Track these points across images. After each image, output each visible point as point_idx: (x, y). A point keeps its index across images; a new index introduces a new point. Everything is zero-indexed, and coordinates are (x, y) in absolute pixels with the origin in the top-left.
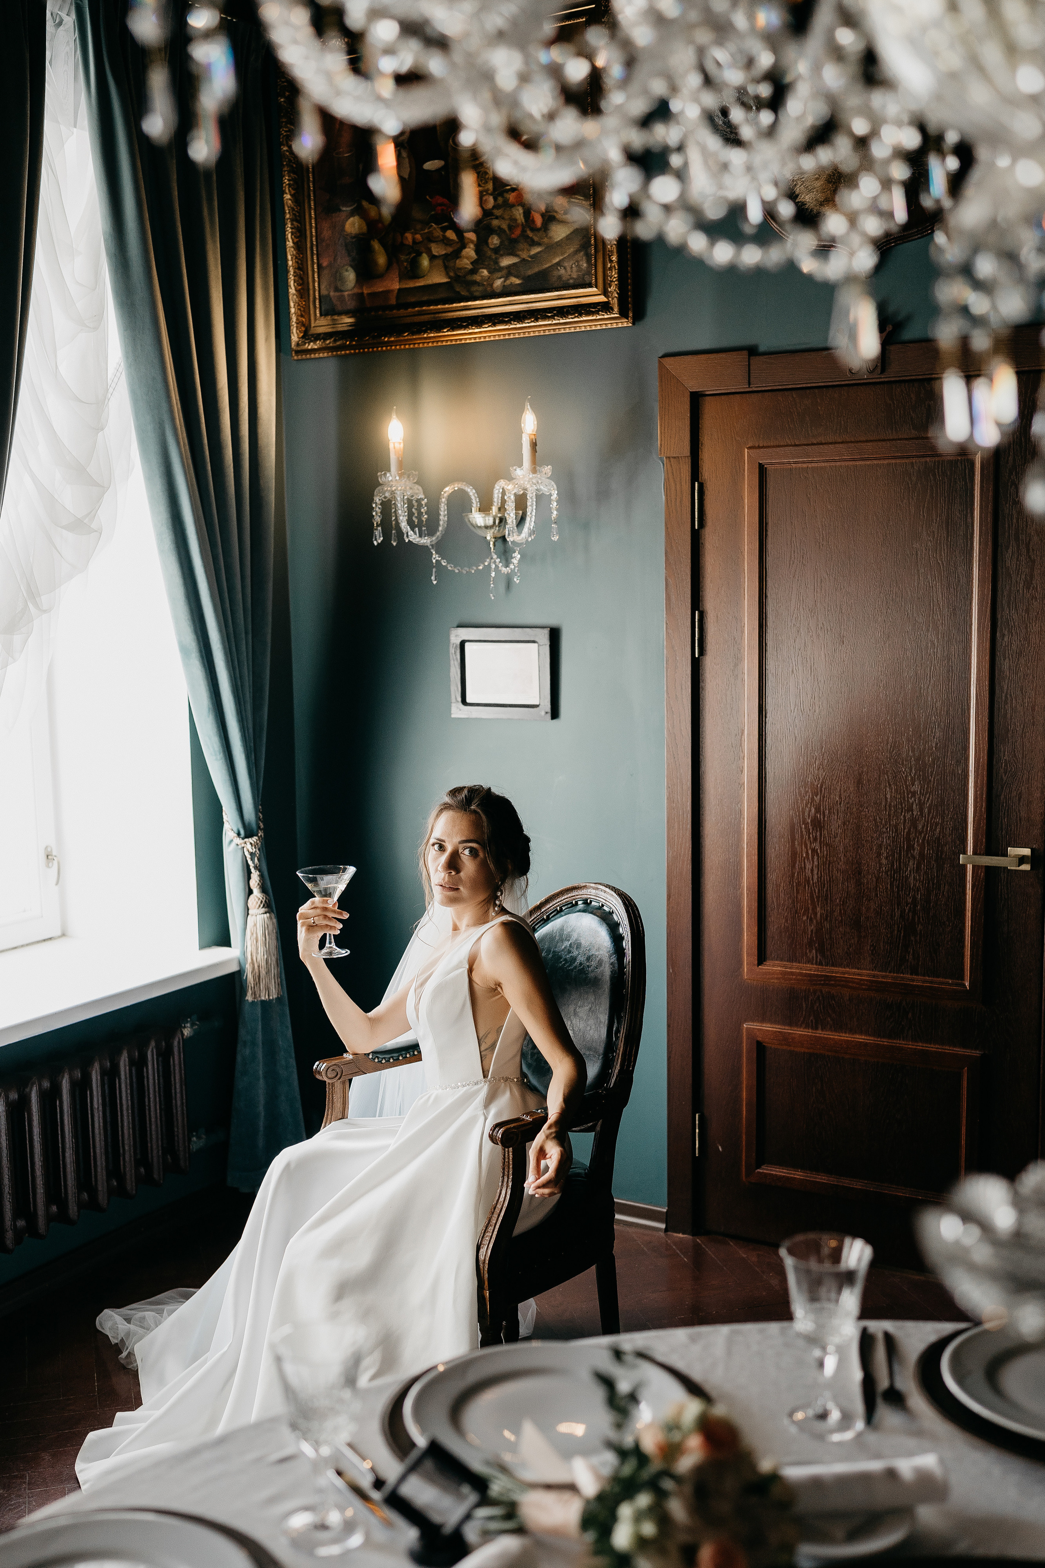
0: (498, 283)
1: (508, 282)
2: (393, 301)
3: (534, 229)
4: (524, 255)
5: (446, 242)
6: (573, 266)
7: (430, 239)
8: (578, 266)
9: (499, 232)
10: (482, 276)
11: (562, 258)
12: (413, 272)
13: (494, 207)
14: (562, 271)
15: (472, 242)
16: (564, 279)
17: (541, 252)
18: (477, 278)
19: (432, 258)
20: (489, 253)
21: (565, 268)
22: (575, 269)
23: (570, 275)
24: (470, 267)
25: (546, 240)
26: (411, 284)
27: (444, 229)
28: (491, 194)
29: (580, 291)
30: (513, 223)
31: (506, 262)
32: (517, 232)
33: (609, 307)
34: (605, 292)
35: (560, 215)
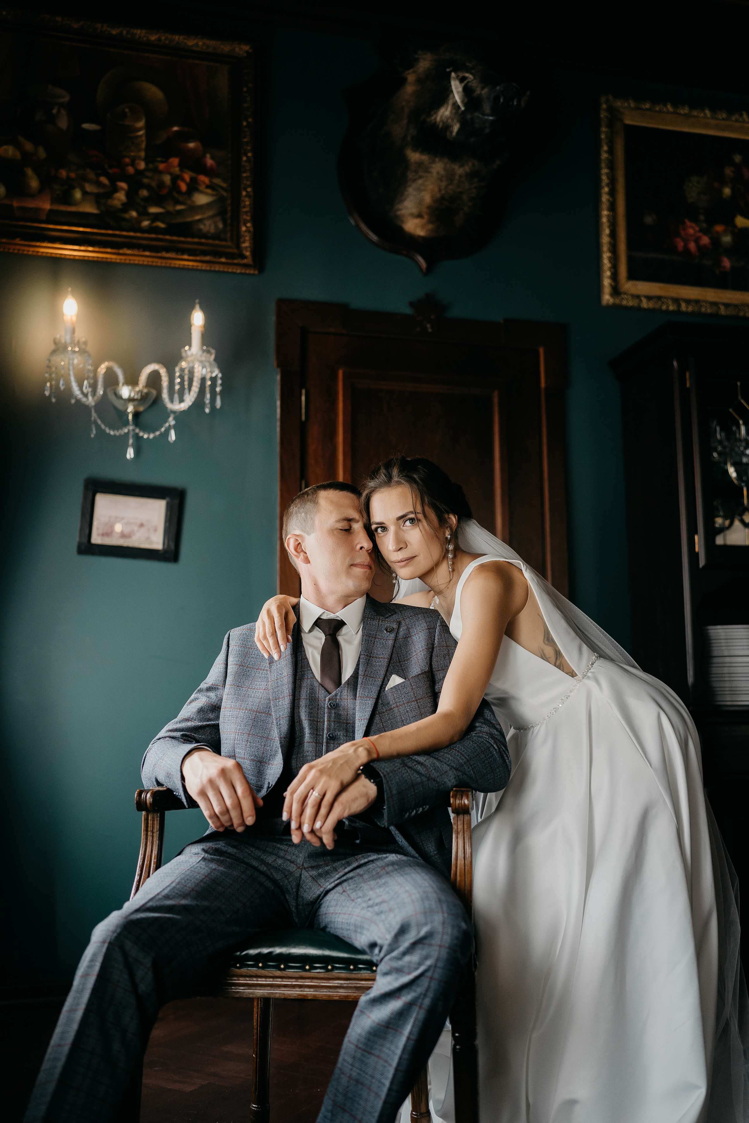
0: (146, 223)
1: (154, 225)
2: (44, 217)
3: (179, 192)
4: (170, 208)
5: (100, 185)
6: (212, 225)
7: (84, 179)
8: (216, 225)
9: (148, 187)
10: (131, 216)
11: (202, 217)
12: (66, 199)
13: (145, 169)
14: (202, 227)
15: (125, 190)
16: (203, 232)
17: (183, 209)
18: (127, 216)
19: (85, 193)
20: (139, 201)
21: (205, 225)
22: (213, 227)
23: (209, 230)
24: (120, 206)
25: (189, 202)
26: (63, 208)
27: (98, 175)
28: (143, 160)
29: (217, 242)
30: (161, 184)
31: (153, 210)
32: (165, 191)
33: (243, 257)
34: (238, 246)
35: (202, 188)
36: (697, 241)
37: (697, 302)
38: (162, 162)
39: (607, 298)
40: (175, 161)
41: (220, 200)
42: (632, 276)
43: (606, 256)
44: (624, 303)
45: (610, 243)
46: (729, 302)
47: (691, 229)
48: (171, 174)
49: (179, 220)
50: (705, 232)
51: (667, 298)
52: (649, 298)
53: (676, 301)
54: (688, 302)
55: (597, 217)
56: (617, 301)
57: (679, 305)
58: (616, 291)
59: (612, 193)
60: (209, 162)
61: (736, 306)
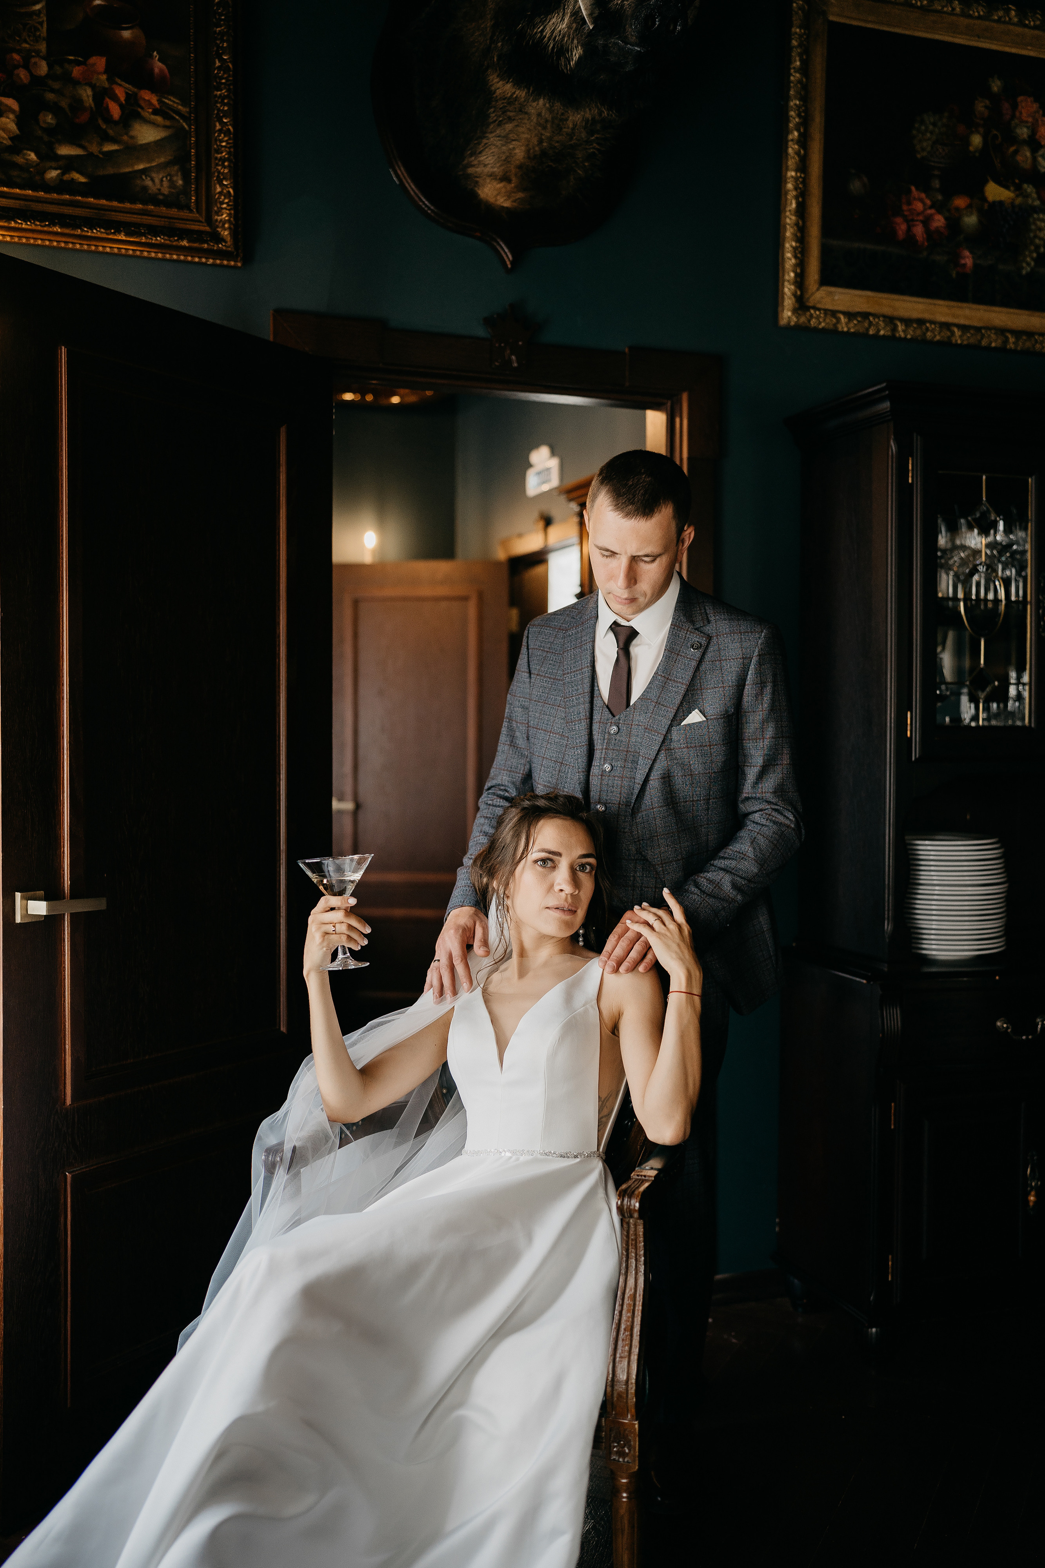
0: (53, 174)
1: (66, 177)
3: (109, 119)
4: (94, 149)
6: (164, 179)
8: (171, 181)
9: (55, 109)
10: (27, 160)
11: (148, 165)
13: (47, 76)
14: (148, 183)
15: (13, 111)
16: (150, 192)
17: (116, 151)
18: (19, 160)
20: (39, 133)
21: (152, 180)
22: (166, 184)
23: (159, 190)
24: (8, 142)
25: (125, 138)
28: (44, 58)
29: (174, 212)
30: (77, 104)
31: (65, 151)
32: (84, 118)
33: (219, 239)
34: (209, 221)
35: (147, 113)
36: (926, 222)
37: (921, 322)
38: (79, 63)
39: (787, 314)
40: (100, 62)
41: (178, 137)
42: (826, 280)
43: (789, 245)
44: (813, 322)
45: (797, 224)
46: (967, 323)
47: (919, 203)
48: (93, 87)
49: (110, 171)
50: (939, 207)
51: (875, 316)
52: (850, 315)
53: (890, 320)
54: (907, 322)
55: (780, 180)
56: (803, 319)
57: (895, 329)
58: (802, 305)
59: (804, 141)
60: (158, 66)
61: (978, 329)
